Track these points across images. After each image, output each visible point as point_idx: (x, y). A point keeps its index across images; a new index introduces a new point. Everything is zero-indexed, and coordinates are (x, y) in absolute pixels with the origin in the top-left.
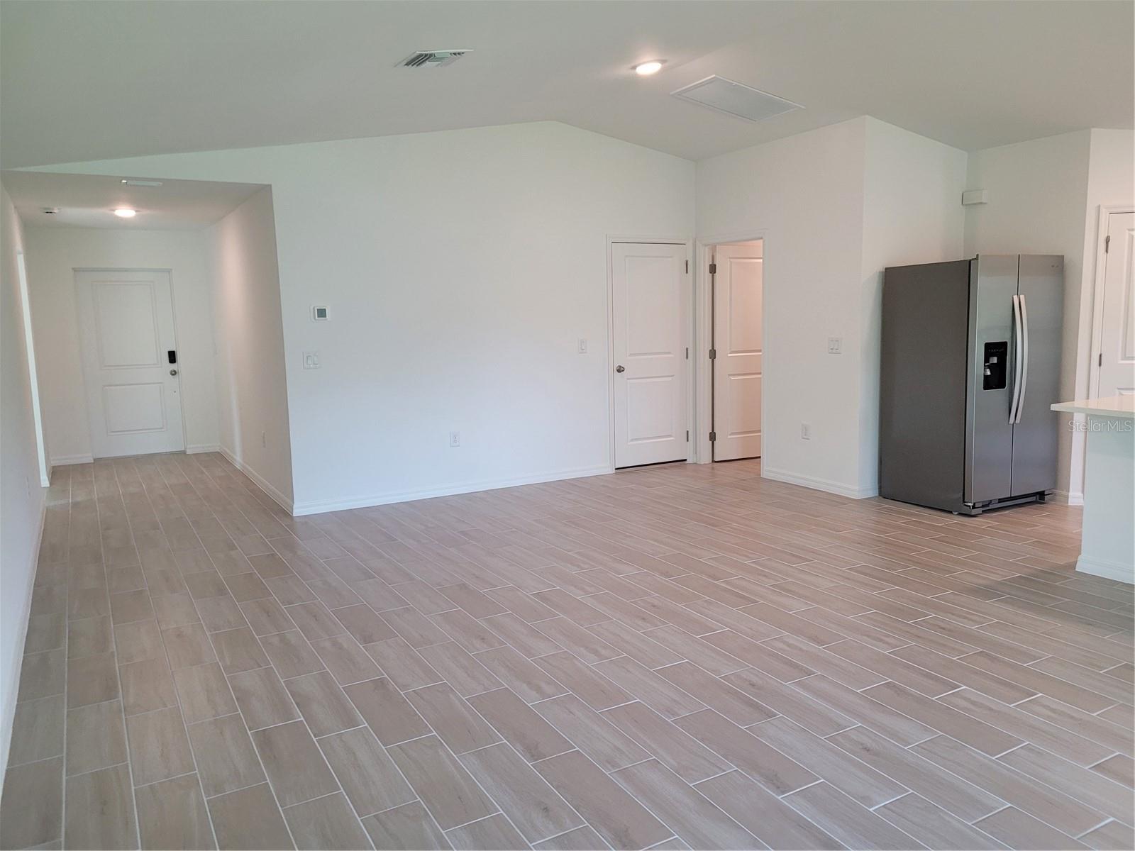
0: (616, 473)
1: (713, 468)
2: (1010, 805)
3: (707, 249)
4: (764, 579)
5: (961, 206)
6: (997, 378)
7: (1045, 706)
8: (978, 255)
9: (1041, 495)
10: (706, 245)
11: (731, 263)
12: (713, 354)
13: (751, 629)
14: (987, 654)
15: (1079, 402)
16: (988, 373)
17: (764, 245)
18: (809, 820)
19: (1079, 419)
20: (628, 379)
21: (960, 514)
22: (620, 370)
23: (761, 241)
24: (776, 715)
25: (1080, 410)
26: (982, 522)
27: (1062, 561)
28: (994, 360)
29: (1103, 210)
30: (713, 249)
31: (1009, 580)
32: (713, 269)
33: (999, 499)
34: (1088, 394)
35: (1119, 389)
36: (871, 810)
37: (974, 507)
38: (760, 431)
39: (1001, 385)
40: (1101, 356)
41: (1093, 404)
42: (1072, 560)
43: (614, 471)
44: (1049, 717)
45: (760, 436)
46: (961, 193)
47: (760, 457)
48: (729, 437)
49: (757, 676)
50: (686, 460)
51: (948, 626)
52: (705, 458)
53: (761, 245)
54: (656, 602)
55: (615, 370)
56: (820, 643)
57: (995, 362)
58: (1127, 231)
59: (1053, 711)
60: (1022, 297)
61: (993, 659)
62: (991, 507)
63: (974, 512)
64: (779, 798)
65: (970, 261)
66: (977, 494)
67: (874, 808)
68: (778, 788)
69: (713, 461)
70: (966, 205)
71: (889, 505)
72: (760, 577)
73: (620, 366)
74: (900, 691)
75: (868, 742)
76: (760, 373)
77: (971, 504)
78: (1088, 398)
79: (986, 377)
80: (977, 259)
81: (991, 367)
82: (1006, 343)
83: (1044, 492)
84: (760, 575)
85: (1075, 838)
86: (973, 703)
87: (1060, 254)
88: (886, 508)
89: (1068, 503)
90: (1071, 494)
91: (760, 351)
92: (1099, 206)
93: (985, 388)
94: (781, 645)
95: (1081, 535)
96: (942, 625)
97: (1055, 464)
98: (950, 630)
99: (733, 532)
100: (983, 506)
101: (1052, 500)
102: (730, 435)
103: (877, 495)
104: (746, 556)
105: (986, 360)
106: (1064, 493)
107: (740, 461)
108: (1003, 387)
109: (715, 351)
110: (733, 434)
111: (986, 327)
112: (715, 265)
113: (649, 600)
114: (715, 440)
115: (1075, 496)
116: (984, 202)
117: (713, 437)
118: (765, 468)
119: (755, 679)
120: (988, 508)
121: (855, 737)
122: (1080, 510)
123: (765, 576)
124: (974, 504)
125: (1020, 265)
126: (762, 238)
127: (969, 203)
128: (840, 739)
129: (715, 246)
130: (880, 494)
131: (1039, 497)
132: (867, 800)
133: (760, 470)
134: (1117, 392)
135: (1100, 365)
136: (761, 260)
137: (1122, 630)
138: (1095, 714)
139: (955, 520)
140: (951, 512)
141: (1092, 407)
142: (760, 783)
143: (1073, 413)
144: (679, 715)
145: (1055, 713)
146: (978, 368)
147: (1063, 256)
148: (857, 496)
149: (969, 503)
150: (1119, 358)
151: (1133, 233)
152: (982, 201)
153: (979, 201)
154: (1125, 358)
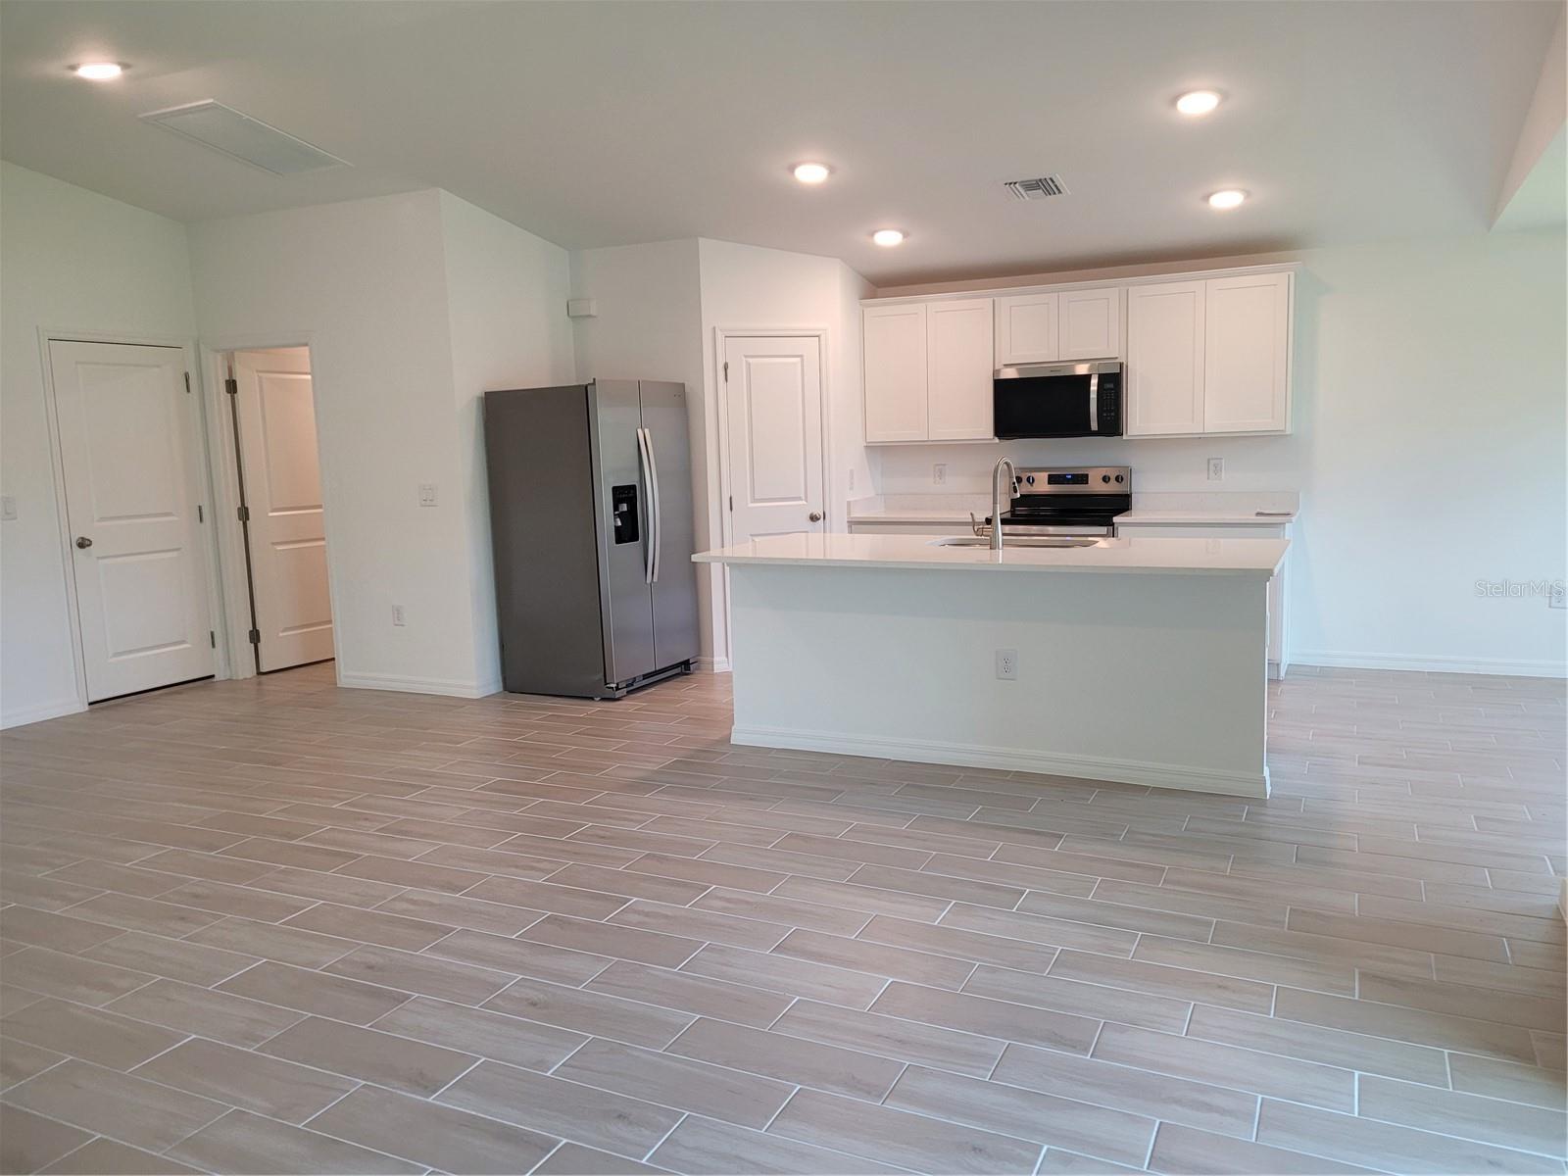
0: (90, 711)
1: (259, 684)
2: (699, 1016)
3: (219, 357)
4: (364, 823)
5: (567, 317)
6: (629, 530)
7: (720, 898)
8: (594, 379)
9: (686, 664)
10: (217, 351)
11: (260, 378)
12: (244, 514)
13: (356, 894)
14: (654, 855)
15: (715, 551)
16: (619, 524)
17: (310, 352)
18: (473, 1113)
19: (716, 570)
20: (98, 558)
21: (603, 699)
22: (83, 544)
23: (307, 348)
24: (409, 997)
25: (717, 559)
26: (629, 705)
27: (715, 735)
28: (624, 507)
29: (718, 332)
30: (230, 358)
31: (669, 767)
32: (232, 386)
33: (644, 675)
34: (723, 544)
35: (751, 535)
36: (548, 1074)
37: (617, 689)
38: (330, 622)
39: (634, 537)
40: (731, 500)
41: (728, 552)
42: (726, 733)
43: (87, 708)
44: (724, 909)
45: (331, 628)
46: (566, 301)
47: (333, 659)
48: (281, 634)
49: (375, 954)
50: (213, 676)
51: (608, 834)
52: (247, 670)
53: (307, 353)
54: (199, 890)
55: (74, 545)
56: (456, 889)
57: (625, 509)
58: (744, 359)
59: (728, 900)
60: (647, 431)
61: (661, 859)
62: (636, 686)
63: (618, 694)
64: (430, 1100)
65: (586, 387)
66: (619, 674)
67: (551, 1071)
68: (426, 1087)
69: (259, 673)
70: (573, 317)
71: (518, 700)
72: (360, 823)
73: (82, 538)
74: (563, 923)
75: (534, 995)
76: (323, 539)
77: (614, 686)
78: (723, 547)
79: (617, 529)
80: (594, 384)
81: (621, 516)
82: (634, 486)
83: (688, 660)
84: (359, 819)
85: (767, 1030)
86: (647, 914)
87: (681, 382)
88: (515, 705)
89: (713, 670)
90: (716, 659)
91: (320, 507)
92: (714, 328)
93: (618, 541)
94: (405, 906)
95: (733, 704)
96: (601, 833)
97: (696, 628)
98: (610, 838)
99: (307, 769)
100: (627, 686)
101: (698, 669)
102: (283, 631)
103: (501, 689)
104: (333, 798)
105: (616, 508)
106: (708, 659)
107: (302, 669)
108: (637, 539)
109: (247, 509)
110: (285, 630)
111: (611, 471)
112: (234, 382)
113: (187, 890)
114: (259, 640)
115: (720, 662)
116: (593, 314)
117: (255, 636)
118: (343, 673)
119: (372, 959)
120: (633, 688)
121: (517, 995)
122: (728, 676)
123: (366, 819)
124: (618, 685)
125: (641, 393)
126: (306, 345)
127: (576, 314)
128: (499, 1002)
129: (233, 353)
130: (505, 688)
131: (684, 668)
132: (543, 1065)
133: (335, 677)
134: (750, 538)
135: (731, 509)
136: (309, 377)
137: (781, 799)
138: (768, 894)
139: (597, 707)
140: (592, 699)
141: (728, 555)
142: (401, 1090)
143: (709, 564)
144: (264, 1038)
145: (730, 902)
146: (607, 520)
147: (683, 385)
148: (476, 694)
149: (612, 685)
150: (749, 501)
151: (750, 360)
152: (591, 313)
153: (588, 313)
154: (755, 500)
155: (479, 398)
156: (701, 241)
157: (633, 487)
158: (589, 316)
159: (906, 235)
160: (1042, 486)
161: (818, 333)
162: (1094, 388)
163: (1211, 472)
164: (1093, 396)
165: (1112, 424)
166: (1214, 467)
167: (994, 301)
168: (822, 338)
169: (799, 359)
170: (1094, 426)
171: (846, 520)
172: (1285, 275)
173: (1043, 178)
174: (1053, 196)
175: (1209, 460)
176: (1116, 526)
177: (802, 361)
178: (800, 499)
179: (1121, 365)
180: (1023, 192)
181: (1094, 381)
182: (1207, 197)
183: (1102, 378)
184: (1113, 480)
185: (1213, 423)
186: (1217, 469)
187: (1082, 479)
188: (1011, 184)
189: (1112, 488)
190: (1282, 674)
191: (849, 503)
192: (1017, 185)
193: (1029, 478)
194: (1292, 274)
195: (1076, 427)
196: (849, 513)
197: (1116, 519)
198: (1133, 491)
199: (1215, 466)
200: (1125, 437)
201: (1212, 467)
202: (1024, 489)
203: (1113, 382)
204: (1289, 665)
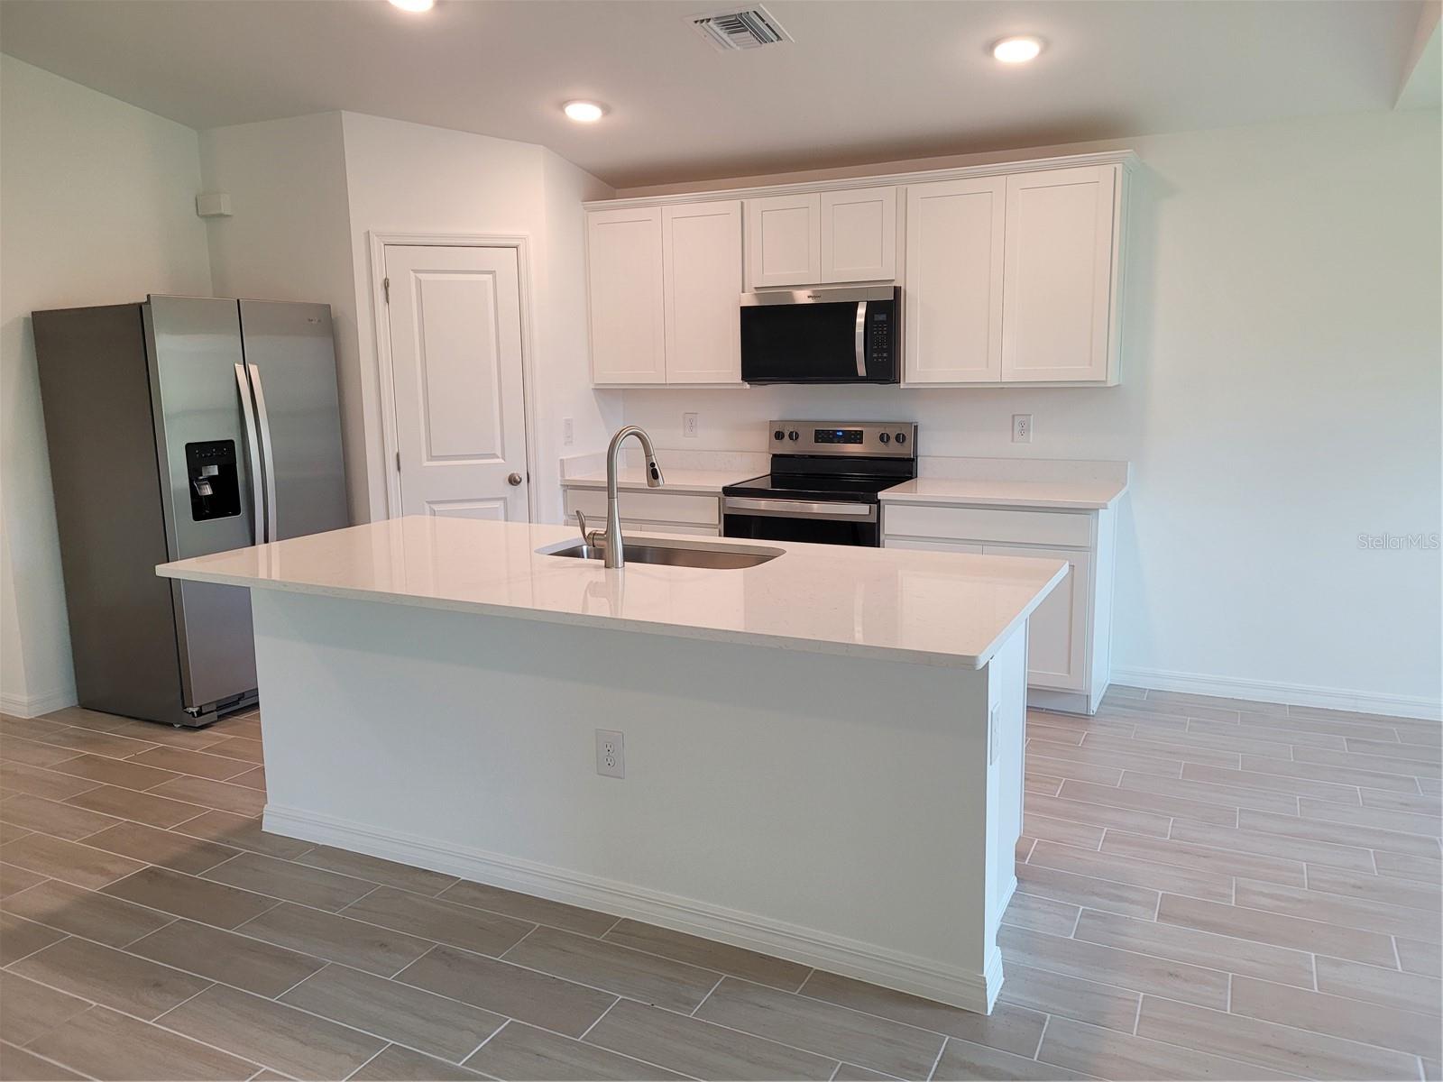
6: (225, 498)
8: (148, 296)
16: (202, 493)
21: (183, 727)
26: (207, 738)
28: (211, 470)
29: (374, 239)
33: (254, 690)
34: (388, 513)
35: (428, 502)
37: (200, 713)
39: (231, 510)
40: (398, 455)
46: (193, 198)
57: (216, 473)
58: (411, 274)
60: (252, 368)
62: (225, 710)
63: (204, 720)
65: (141, 307)
70: (203, 216)
77: (195, 710)
78: (388, 518)
79: (197, 500)
80: (148, 303)
82: (232, 442)
92: (368, 232)
93: (199, 517)
100: (219, 708)
103: (75, 705)
105: (194, 471)
108: (236, 511)
116: (226, 213)
124: (201, 707)
125: (243, 317)
130: (81, 703)
135: (399, 469)
139: (164, 741)
140: (171, 725)
146: (180, 488)
147: (329, 306)
148: (24, 713)
149: (191, 710)
150: (424, 456)
151: (422, 276)
152: (222, 211)
153: (218, 212)
154: (432, 458)
155: (26, 319)
156: (345, 115)
157: (229, 444)
158: (221, 215)
159: (606, 110)
160: (807, 446)
161: (514, 243)
162: (860, 320)
163: (1016, 432)
164: (860, 330)
165: (885, 367)
166: (1020, 426)
167: (742, 203)
168: (521, 249)
169: (491, 276)
170: (862, 371)
171: (559, 483)
172: (1111, 167)
173: (744, 11)
174: (769, 45)
175: (1013, 416)
176: (882, 503)
177: (495, 277)
178: (494, 456)
179: (897, 291)
180: (725, 36)
181: (861, 311)
182: (990, 47)
183: (873, 307)
184: (893, 440)
185: (1012, 368)
186: (1024, 429)
187: (856, 437)
188: (702, 21)
189: (893, 449)
190: (1094, 706)
191: (561, 460)
192: (710, 23)
193: (791, 433)
194: (1119, 167)
195: (841, 371)
196: (563, 476)
197: (881, 495)
198: (920, 452)
199: (1022, 424)
200: (902, 385)
201: (1017, 428)
202: (786, 447)
203: (887, 312)
204: (1110, 685)
